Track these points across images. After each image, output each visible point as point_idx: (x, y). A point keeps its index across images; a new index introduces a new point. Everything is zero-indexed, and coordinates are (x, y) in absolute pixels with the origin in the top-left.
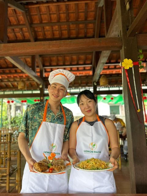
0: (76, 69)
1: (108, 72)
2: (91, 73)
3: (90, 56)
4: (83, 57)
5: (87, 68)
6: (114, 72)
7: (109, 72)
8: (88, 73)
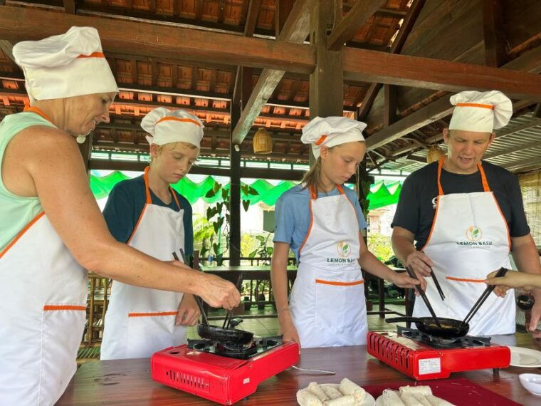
0: (188, 102)
1: (269, 122)
2: (227, 119)
3: (227, 75)
4: (208, 73)
5: (218, 105)
6: (284, 124)
7: (272, 124)
8: (218, 119)
